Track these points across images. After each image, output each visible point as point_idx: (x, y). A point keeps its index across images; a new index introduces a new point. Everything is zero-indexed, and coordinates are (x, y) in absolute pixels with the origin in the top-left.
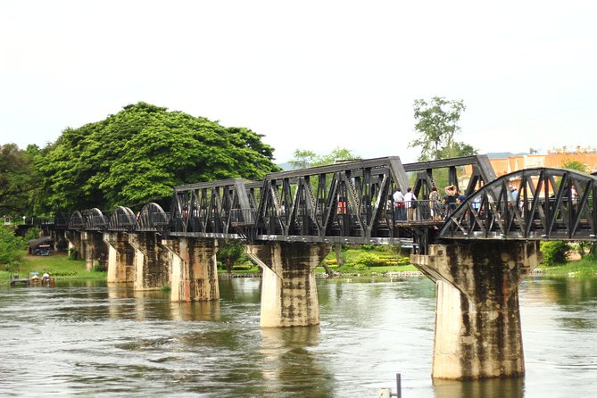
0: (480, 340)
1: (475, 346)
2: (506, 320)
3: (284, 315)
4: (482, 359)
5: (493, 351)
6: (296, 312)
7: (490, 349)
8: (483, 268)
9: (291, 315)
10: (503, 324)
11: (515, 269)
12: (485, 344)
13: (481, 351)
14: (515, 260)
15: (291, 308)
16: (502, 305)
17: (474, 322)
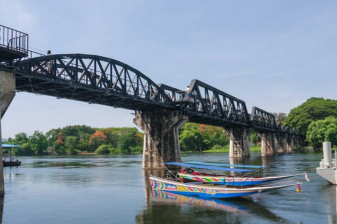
0: (151, 153)
1: (149, 156)
2: (163, 145)
3: (234, 154)
4: (152, 162)
5: (156, 158)
6: (238, 153)
7: (155, 158)
8: (155, 123)
9: (237, 154)
10: (161, 147)
11: (168, 123)
12: (153, 155)
13: (152, 158)
14: (168, 119)
15: (236, 151)
16: (161, 138)
17: (149, 146)
